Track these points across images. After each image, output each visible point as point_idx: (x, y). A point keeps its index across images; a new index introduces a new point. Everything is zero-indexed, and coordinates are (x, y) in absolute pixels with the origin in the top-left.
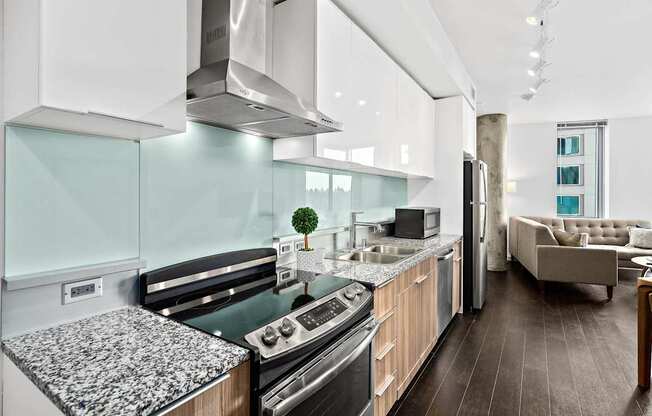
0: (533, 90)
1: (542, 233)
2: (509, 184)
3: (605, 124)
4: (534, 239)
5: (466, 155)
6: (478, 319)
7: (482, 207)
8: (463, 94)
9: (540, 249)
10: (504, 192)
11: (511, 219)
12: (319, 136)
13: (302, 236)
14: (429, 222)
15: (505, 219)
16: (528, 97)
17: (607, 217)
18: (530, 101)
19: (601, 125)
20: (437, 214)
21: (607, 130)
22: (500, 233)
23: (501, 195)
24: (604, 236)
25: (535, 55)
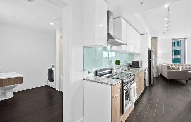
0: (165, 32)
1: (168, 67)
2: (159, 55)
3: (186, 39)
4: (166, 69)
5: (149, 48)
6: (152, 87)
7: (153, 61)
8: (148, 34)
9: (168, 71)
10: (158, 57)
11: (160, 64)
12: (122, 46)
13: (117, 66)
14: (140, 64)
15: (158, 64)
16: (164, 33)
17: (187, 63)
18: (165, 34)
19: (185, 39)
20: (142, 62)
21: (187, 40)
22: (157, 67)
23: (157, 58)
24: (186, 68)
25: (166, 25)
